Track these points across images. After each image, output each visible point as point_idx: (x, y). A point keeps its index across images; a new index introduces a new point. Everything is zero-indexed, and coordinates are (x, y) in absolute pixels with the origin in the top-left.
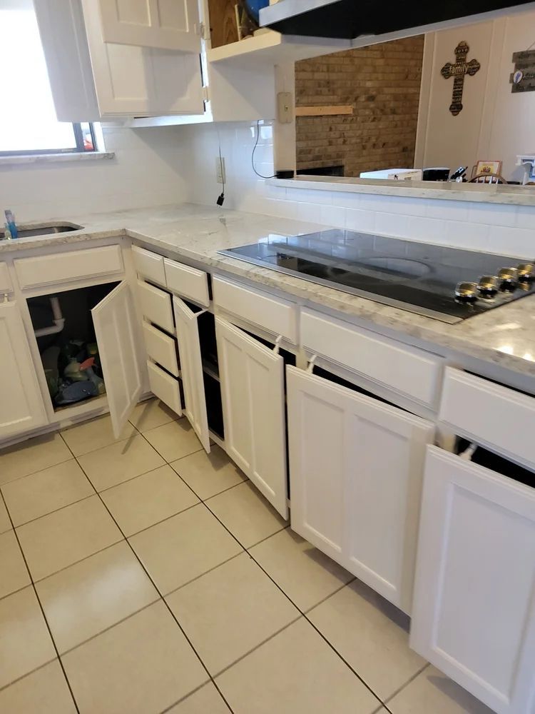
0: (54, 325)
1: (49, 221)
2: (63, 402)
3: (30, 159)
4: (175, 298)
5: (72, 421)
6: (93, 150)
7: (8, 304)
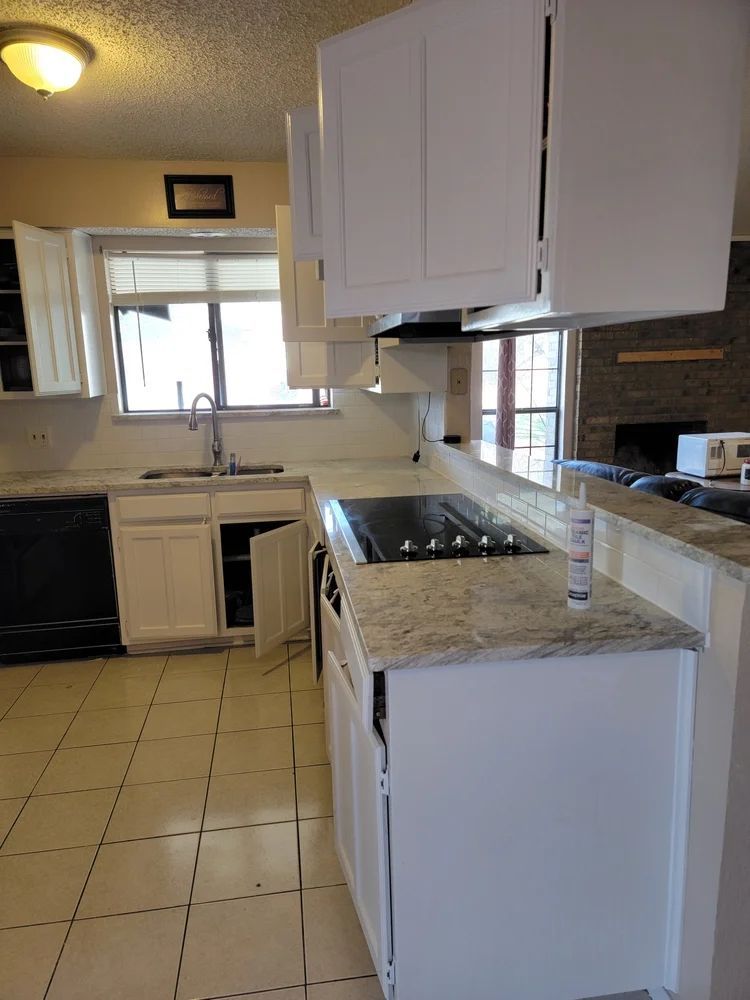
2: (236, 620)
5: (243, 640)
6: (326, 406)
7: (204, 526)
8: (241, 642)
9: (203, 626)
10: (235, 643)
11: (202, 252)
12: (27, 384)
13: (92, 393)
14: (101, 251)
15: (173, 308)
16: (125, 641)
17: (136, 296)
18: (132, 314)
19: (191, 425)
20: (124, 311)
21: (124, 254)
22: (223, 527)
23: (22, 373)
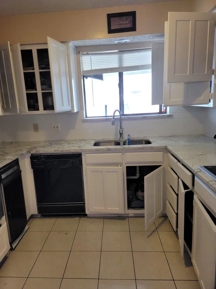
0: (136, 175)
1: (142, 138)
2: (132, 206)
3: (141, 117)
4: (179, 179)
5: (134, 214)
6: (165, 113)
7: (119, 167)
8: (133, 215)
9: (118, 209)
10: (130, 215)
11: (117, 51)
12: (52, 107)
13: (76, 110)
14: (79, 53)
15: (105, 75)
16: (87, 212)
17: (92, 71)
18: (89, 79)
19: (112, 123)
20: (86, 78)
21: (88, 54)
22: (127, 167)
23: (50, 103)
